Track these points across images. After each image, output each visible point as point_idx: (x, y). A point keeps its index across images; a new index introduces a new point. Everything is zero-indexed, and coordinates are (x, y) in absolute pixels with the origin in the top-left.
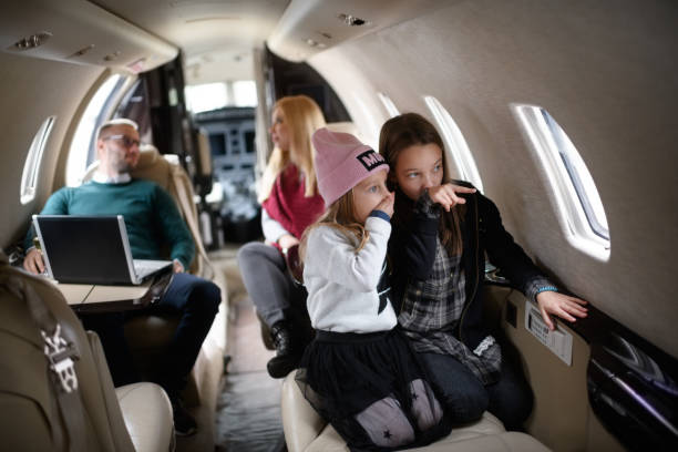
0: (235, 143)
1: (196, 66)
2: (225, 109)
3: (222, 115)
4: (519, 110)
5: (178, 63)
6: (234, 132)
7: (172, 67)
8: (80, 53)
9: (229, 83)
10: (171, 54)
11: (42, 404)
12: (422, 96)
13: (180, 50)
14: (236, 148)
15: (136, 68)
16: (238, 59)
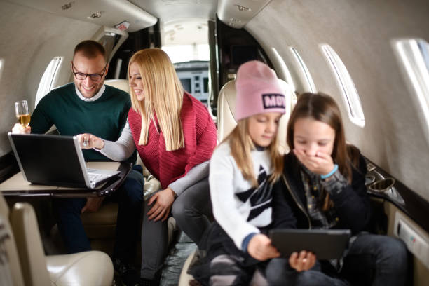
0: (197, 85)
1: (172, 32)
2: (191, 62)
3: (189, 66)
4: (399, 46)
5: (157, 27)
6: (197, 78)
9: (195, 44)
10: (153, 21)
12: (320, 45)
13: (158, 19)
14: (198, 89)
15: (122, 28)
16: (200, 28)
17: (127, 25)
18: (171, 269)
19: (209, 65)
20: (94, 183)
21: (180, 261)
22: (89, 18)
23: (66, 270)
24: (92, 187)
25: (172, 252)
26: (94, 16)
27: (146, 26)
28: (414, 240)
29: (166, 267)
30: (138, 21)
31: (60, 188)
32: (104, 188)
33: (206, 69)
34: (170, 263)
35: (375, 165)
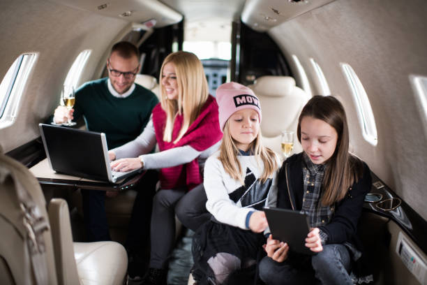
0: (215, 82)
1: (195, 29)
2: (211, 59)
4: (417, 81)
5: (181, 25)
6: (215, 75)
7: (176, 28)
8: (102, 7)
9: (216, 42)
10: (177, 18)
11: (8, 260)
12: (341, 64)
13: (184, 17)
14: (215, 86)
15: (149, 25)
16: (222, 27)
17: (154, 23)
18: (178, 262)
19: (228, 64)
20: (115, 177)
21: (186, 255)
22: (120, 16)
23: (84, 258)
24: (114, 181)
25: (180, 246)
26: (125, 15)
27: (171, 23)
28: (414, 261)
29: (173, 259)
30: (164, 18)
31: (83, 180)
32: (124, 182)
33: (225, 67)
34: (177, 255)
35: (384, 184)
